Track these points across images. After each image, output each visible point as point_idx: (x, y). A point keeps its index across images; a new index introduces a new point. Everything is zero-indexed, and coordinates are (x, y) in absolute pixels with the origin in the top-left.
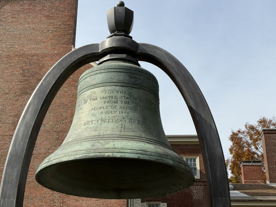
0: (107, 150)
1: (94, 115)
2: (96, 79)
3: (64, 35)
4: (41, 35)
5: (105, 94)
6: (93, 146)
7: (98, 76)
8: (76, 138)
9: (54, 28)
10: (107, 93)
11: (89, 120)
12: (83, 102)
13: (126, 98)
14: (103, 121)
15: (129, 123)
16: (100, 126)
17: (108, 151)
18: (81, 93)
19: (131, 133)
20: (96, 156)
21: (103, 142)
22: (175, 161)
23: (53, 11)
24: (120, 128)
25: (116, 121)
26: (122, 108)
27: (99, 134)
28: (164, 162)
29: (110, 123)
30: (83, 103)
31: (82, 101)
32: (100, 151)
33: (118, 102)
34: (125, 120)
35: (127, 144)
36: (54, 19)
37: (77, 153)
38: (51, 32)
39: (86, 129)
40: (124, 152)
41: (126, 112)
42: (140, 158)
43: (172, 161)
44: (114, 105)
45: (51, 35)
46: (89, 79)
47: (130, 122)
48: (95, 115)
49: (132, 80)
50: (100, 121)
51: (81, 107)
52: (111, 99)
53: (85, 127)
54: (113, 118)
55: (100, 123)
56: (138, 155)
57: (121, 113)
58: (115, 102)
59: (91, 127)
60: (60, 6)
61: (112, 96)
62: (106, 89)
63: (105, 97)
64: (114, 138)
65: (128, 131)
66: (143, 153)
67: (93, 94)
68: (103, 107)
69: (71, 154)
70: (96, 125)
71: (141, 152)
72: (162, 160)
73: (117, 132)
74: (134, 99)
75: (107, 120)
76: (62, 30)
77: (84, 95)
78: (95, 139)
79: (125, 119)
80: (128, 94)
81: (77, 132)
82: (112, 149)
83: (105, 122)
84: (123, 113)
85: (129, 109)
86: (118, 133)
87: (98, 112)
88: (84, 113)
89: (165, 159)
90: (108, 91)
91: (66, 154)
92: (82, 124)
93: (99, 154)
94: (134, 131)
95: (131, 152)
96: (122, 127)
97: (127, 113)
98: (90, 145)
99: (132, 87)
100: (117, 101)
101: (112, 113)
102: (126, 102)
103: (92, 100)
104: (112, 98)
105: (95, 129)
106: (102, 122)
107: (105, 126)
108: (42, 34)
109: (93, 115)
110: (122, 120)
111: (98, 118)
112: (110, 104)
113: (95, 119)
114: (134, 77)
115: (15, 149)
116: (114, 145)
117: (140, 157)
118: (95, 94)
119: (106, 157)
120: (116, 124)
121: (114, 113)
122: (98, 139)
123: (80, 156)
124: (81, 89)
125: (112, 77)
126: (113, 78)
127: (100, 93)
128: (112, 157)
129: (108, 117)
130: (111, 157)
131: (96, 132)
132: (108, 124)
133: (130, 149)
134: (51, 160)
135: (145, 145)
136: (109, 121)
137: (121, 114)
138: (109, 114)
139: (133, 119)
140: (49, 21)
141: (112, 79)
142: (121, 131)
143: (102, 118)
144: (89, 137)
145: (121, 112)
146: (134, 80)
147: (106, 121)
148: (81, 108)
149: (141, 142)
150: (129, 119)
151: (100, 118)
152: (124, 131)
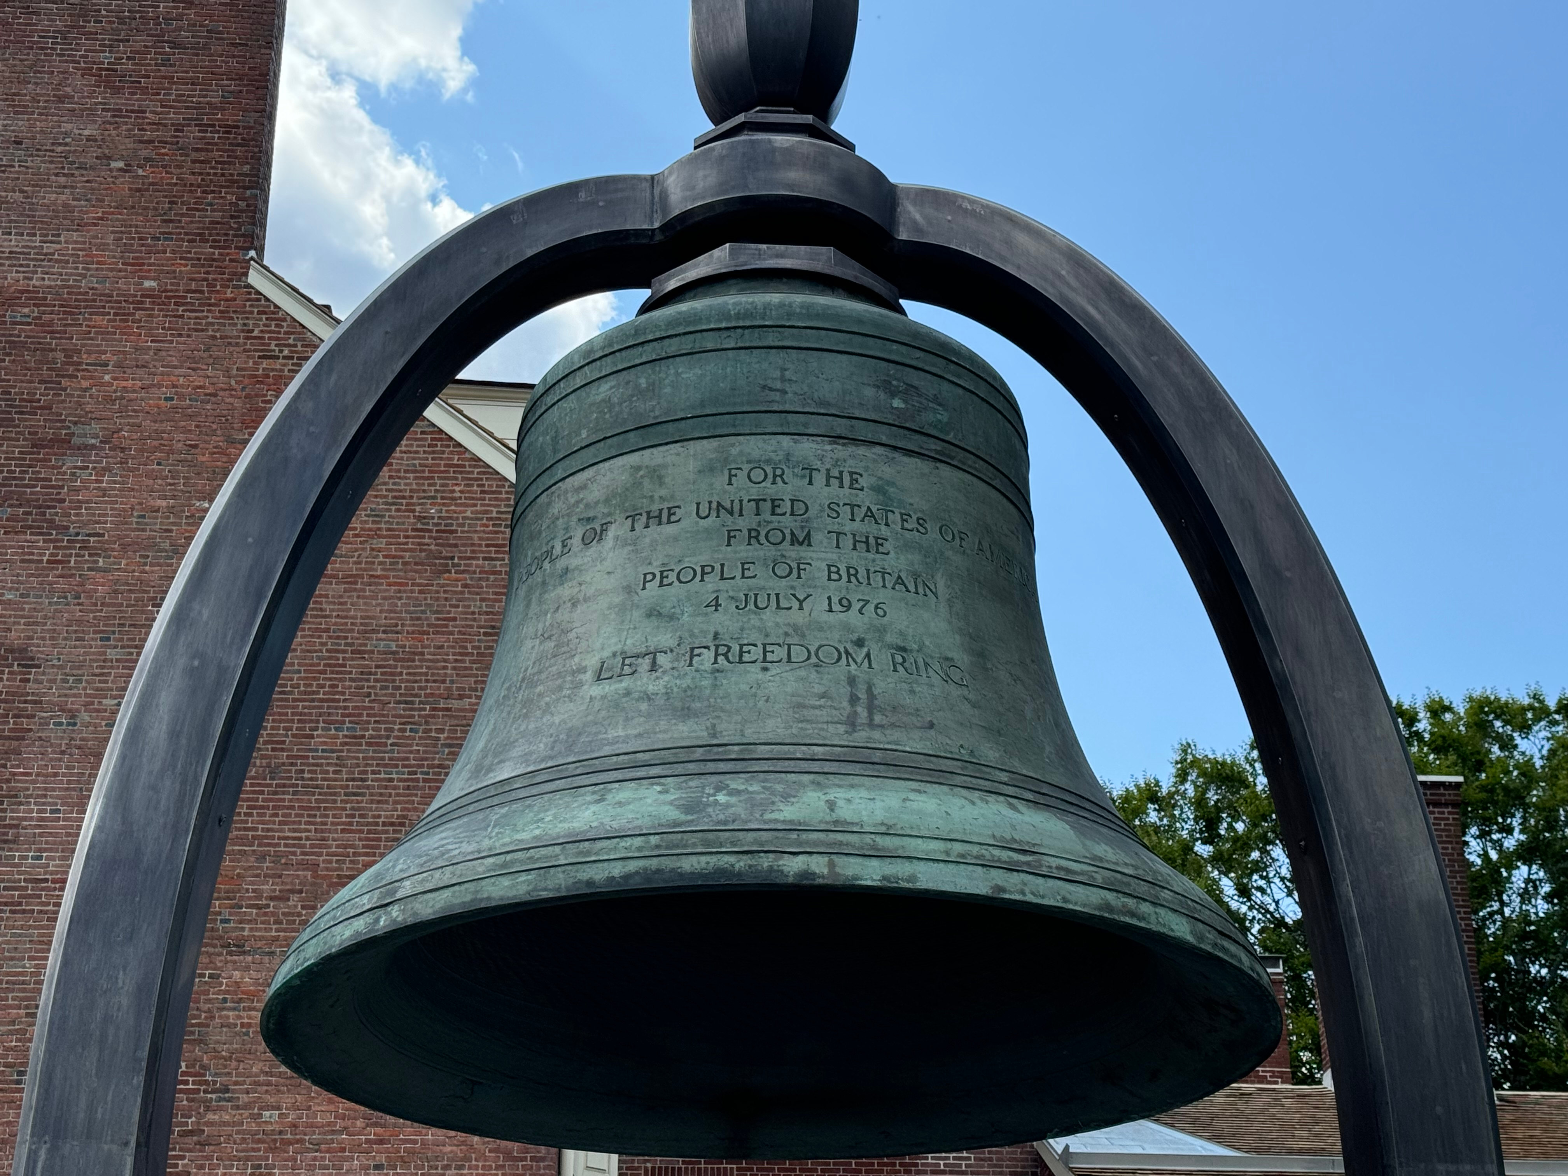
0: (794, 836)
1: (660, 614)
2: (668, 390)
3: (199, 186)
4: (62, 180)
5: (730, 484)
6: (690, 807)
7: (677, 374)
8: (551, 758)
9: (141, 142)
10: (741, 479)
11: (633, 643)
12: (578, 534)
13: (860, 513)
14: (725, 655)
15: (895, 670)
16: (715, 686)
17: (800, 844)
18: (560, 475)
19: (917, 734)
20: (720, 872)
21: (755, 787)
22: (1200, 925)
23: (138, 46)
24: (845, 704)
25: (814, 660)
26: (845, 577)
27: (714, 736)
28: (1142, 924)
29: (774, 670)
30: (576, 541)
31: (567, 529)
32: (748, 841)
33: (816, 537)
34: (868, 656)
35: (908, 803)
36: (144, 90)
37: (588, 853)
38: (121, 164)
39: (617, 706)
40: (900, 853)
41: (867, 602)
42: (1007, 896)
43: (1184, 920)
44: (793, 555)
45: (124, 184)
46: (617, 386)
47: (900, 668)
48: (672, 617)
49: (897, 403)
50: (709, 655)
51: (561, 564)
52: (767, 515)
53: (607, 688)
54: (789, 641)
55: (707, 665)
56: (994, 873)
57: (836, 607)
58: (794, 540)
59: (651, 688)
60: (179, 18)
61: (773, 501)
62: (734, 451)
63: (728, 505)
64: (815, 766)
65: (893, 725)
66: (1017, 863)
67: (646, 482)
68: (718, 567)
69: (547, 858)
70: (687, 681)
71: (1005, 855)
72: (1133, 915)
73: (831, 728)
74: (911, 524)
75: (756, 653)
76: (194, 155)
77: (584, 487)
78: (692, 767)
79: (865, 650)
80: (872, 488)
81: (557, 720)
82: (822, 836)
83: (741, 662)
84: (849, 607)
85: (884, 586)
86: (837, 734)
87: (689, 598)
88: (586, 600)
89: (1145, 908)
90: (746, 467)
91: (509, 857)
92: (583, 670)
93: (740, 864)
94: (931, 726)
95: (947, 853)
96: (854, 700)
97: (876, 607)
98: (671, 803)
99: (895, 448)
100: (809, 533)
101: (778, 607)
102: (867, 542)
103: (644, 518)
104: (773, 513)
105: (679, 704)
106: (721, 659)
107: (744, 687)
108: (65, 175)
109: (654, 613)
110: (847, 653)
111: (692, 635)
112: (767, 551)
113: (673, 643)
114: (903, 387)
115: (123, 823)
116: (832, 805)
117: (1003, 890)
118: (661, 484)
119: (791, 880)
120: (813, 675)
121: (796, 605)
122: (711, 767)
123: (617, 870)
124: (555, 451)
125: (770, 383)
126: (778, 385)
127: (692, 477)
128: (829, 882)
129: (760, 630)
130: (820, 881)
131: (691, 722)
132: (760, 676)
133: (936, 833)
134: (398, 896)
135: (1017, 815)
136: (770, 657)
137: (842, 616)
138: (767, 615)
139: (915, 647)
140: (114, 102)
141: (771, 389)
142: (852, 723)
143: (716, 636)
144: (647, 756)
145: (835, 600)
146: (905, 401)
147: (746, 658)
148: (567, 570)
149: (992, 798)
150: (890, 646)
151: (704, 632)
152: (871, 725)
